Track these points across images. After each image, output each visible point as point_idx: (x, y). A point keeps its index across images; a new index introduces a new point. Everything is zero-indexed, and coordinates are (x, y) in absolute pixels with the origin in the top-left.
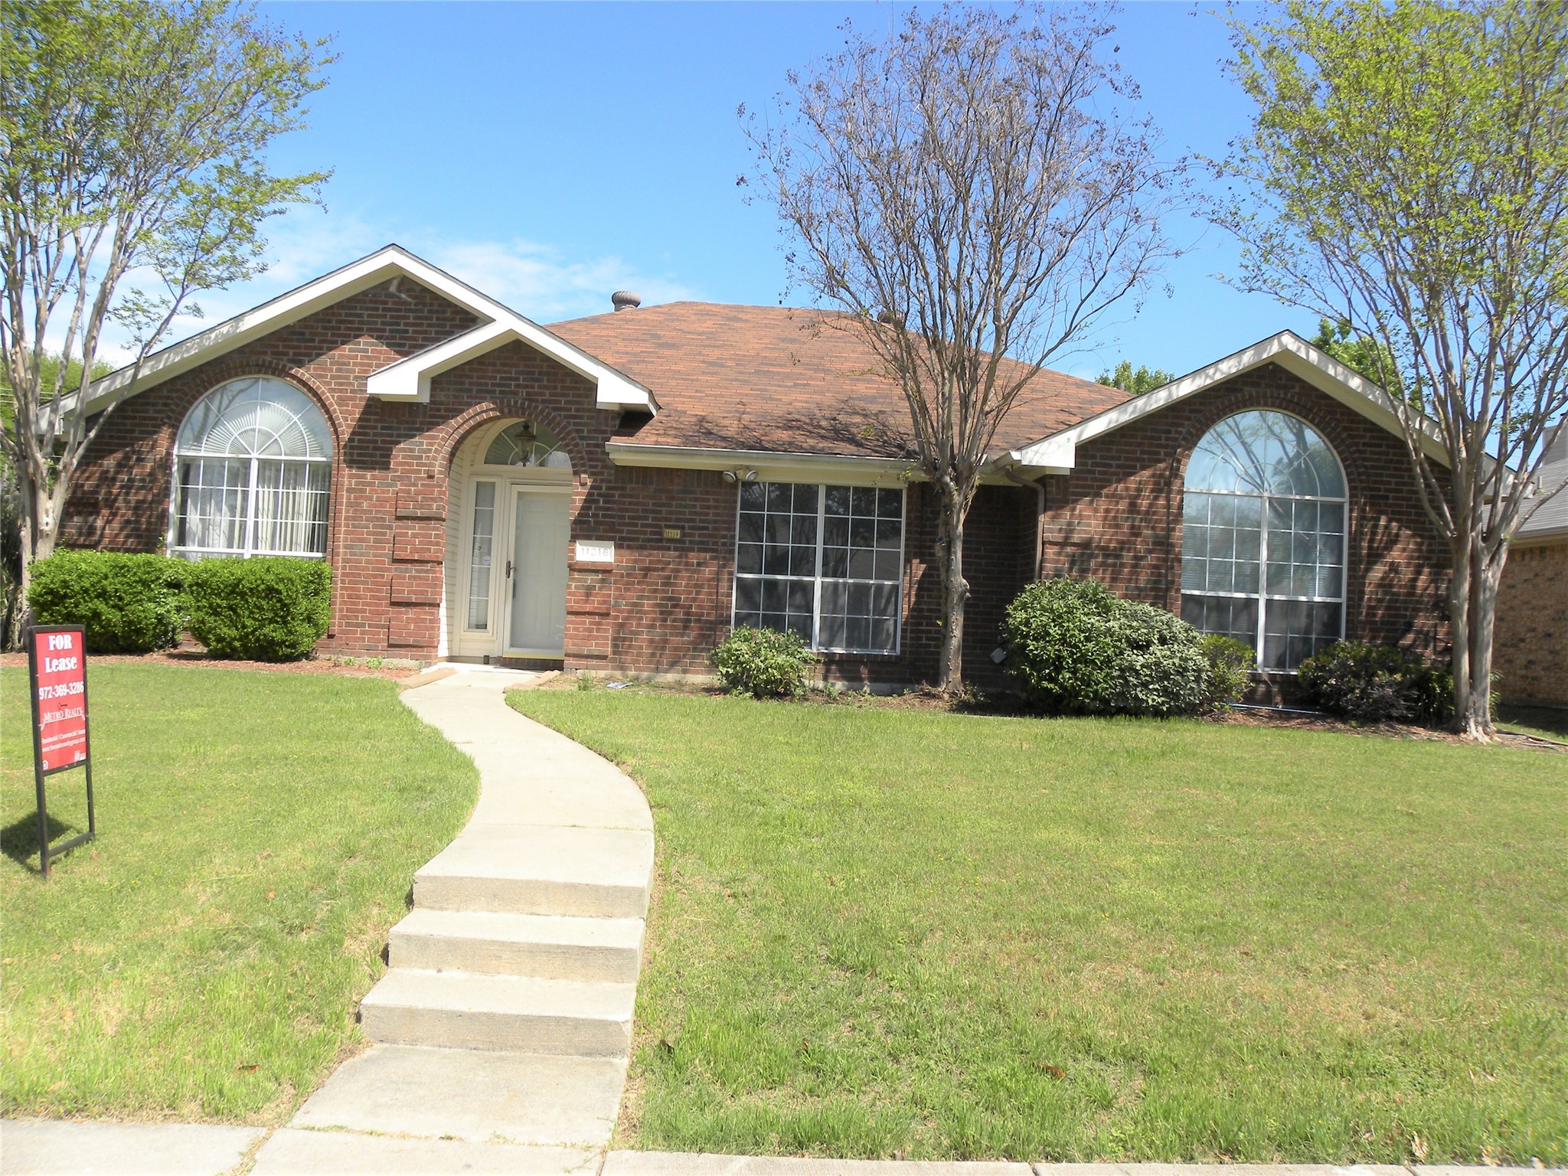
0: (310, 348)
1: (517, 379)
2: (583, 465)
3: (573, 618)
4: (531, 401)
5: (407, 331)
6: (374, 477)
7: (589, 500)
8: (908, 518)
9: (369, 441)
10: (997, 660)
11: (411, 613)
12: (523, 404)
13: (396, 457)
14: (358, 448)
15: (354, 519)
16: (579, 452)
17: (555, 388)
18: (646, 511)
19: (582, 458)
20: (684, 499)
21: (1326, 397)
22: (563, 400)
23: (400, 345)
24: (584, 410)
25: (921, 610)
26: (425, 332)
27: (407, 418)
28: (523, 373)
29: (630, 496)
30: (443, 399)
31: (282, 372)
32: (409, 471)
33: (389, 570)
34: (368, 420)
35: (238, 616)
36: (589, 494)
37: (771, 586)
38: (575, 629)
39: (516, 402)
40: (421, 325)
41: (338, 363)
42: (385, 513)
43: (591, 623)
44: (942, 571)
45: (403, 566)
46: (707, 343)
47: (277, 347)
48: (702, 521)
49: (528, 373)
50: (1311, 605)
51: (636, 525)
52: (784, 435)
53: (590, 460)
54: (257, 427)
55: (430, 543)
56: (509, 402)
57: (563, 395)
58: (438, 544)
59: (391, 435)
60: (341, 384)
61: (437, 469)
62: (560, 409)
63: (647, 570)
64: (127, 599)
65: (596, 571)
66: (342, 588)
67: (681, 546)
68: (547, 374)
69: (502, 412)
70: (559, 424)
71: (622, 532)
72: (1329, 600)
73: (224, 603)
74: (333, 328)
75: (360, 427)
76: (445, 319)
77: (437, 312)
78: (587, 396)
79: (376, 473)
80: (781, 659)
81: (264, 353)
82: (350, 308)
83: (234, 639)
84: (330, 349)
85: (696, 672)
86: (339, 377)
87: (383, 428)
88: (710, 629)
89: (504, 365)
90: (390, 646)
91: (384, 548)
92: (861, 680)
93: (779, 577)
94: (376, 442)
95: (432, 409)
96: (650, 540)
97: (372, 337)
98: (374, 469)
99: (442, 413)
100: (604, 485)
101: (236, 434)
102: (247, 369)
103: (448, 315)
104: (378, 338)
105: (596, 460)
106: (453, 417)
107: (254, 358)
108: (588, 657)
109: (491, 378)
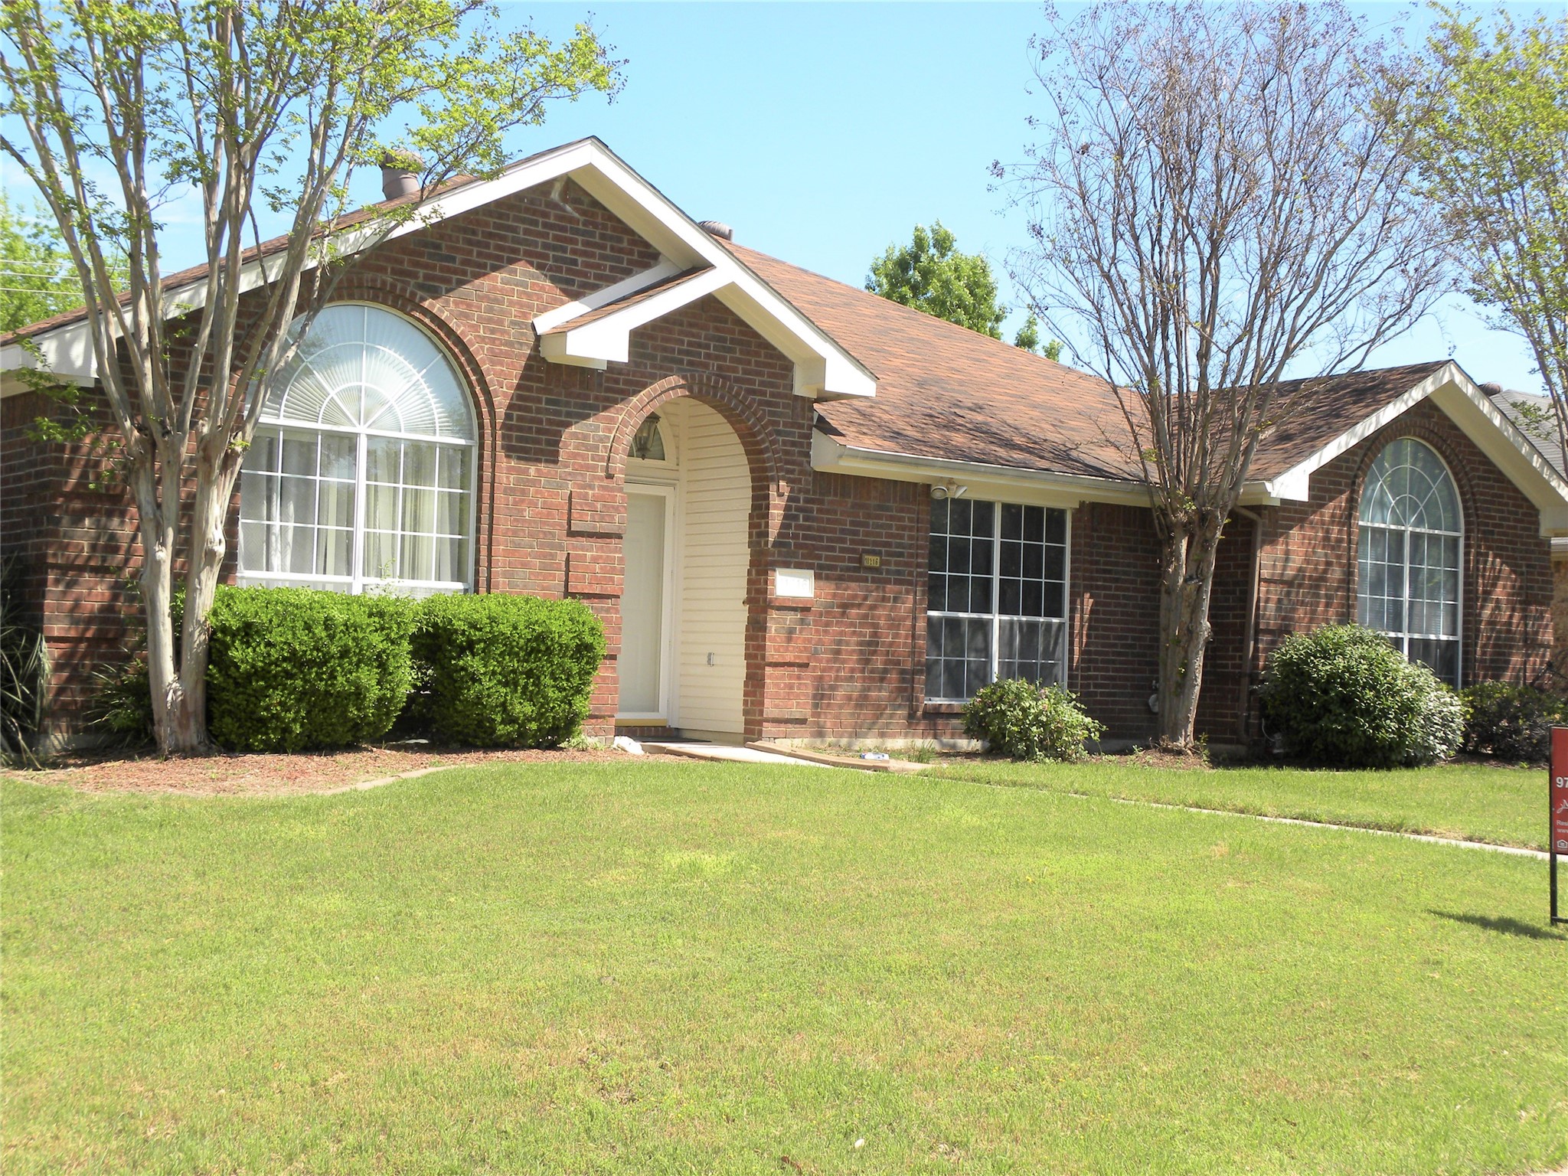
0: (449, 270)
1: (708, 347)
2: (783, 469)
3: (773, 670)
4: (724, 378)
5: (575, 262)
6: (539, 473)
7: (788, 516)
8: (1072, 544)
9: (532, 420)
10: (1153, 708)
12: (717, 382)
13: (566, 446)
14: (520, 429)
17: (749, 362)
18: (843, 531)
19: (781, 460)
20: (879, 517)
21: (1455, 427)
22: (758, 379)
23: (571, 282)
24: (779, 395)
25: (1089, 653)
26: (598, 266)
27: (577, 390)
28: (713, 339)
29: (828, 512)
30: (622, 366)
31: (409, 303)
32: (582, 467)
34: (529, 389)
36: (787, 508)
37: (954, 624)
38: (777, 685)
39: (709, 379)
40: (593, 255)
41: (486, 298)
42: (553, 525)
43: (790, 677)
47: (402, 262)
48: (899, 545)
49: (720, 339)
50: (1438, 641)
51: (833, 549)
53: (787, 462)
54: (364, 384)
55: (613, 570)
56: (701, 377)
57: (757, 373)
58: (622, 572)
59: (557, 413)
60: (493, 331)
61: (617, 465)
62: (754, 392)
63: (845, 606)
65: (794, 609)
67: (879, 577)
68: (740, 342)
69: (690, 390)
70: (754, 414)
71: (819, 557)
72: (1451, 638)
74: (478, 244)
75: (520, 397)
76: (621, 250)
77: (611, 238)
78: (784, 377)
79: (542, 466)
81: (383, 269)
82: (500, 216)
84: (477, 276)
85: (893, 736)
86: (490, 320)
87: (548, 402)
88: (907, 681)
89: (691, 325)
91: (555, 577)
93: (961, 615)
94: (540, 421)
95: (608, 380)
96: (848, 569)
97: (531, 264)
98: (539, 461)
99: (621, 386)
100: (802, 496)
101: (332, 394)
102: (356, 292)
103: (625, 245)
104: (540, 267)
105: (793, 463)
106: (635, 393)
107: (368, 275)
108: (787, 721)
109: (677, 341)
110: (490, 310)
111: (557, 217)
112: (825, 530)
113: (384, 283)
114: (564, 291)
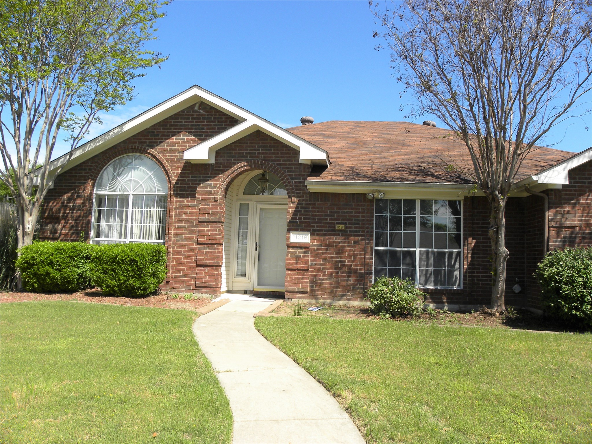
0: (157, 139)
1: (259, 150)
2: (293, 193)
3: (289, 272)
4: (265, 161)
5: (203, 129)
7: (296, 211)
8: (464, 216)
9: (186, 184)
10: (517, 291)
11: (207, 270)
12: (261, 162)
13: (199, 191)
14: (180, 187)
15: (178, 223)
16: (291, 186)
17: (278, 153)
18: (326, 215)
19: (293, 189)
20: (346, 209)
22: (282, 159)
23: (201, 136)
24: (293, 164)
25: (474, 265)
26: (212, 129)
27: (203, 172)
28: (261, 147)
29: (318, 208)
30: (221, 161)
31: (144, 151)
32: (205, 198)
33: (196, 248)
34: (185, 173)
35: (117, 274)
36: (297, 208)
37: (393, 254)
38: (290, 278)
39: (258, 161)
40: (211, 125)
41: (170, 146)
42: (193, 219)
43: (299, 275)
44: (493, 244)
45: (202, 246)
46: (348, 136)
47: (141, 139)
48: (356, 220)
49: (264, 147)
51: (321, 223)
52: (398, 174)
53: (296, 190)
54: (132, 179)
55: (216, 234)
56: (255, 162)
57: (282, 157)
58: (220, 235)
59: (196, 181)
60: (172, 156)
61: (219, 197)
62: (281, 164)
63: (328, 246)
64: (63, 266)
65: (301, 248)
66: (173, 258)
67: (345, 234)
68: (274, 147)
69: (251, 166)
70: (280, 172)
71: (314, 227)
73: (110, 268)
74: (168, 129)
75: (181, 177)
76: (222, 122)
77: (218, 118)
78: (294, 157)
79: (189, 199)
80: (405, 295)
81: (136, 143)
82: (176, 119)
83: (115, 286)
84: (166, 139)
85: (355, 300)
86: (171, 153)
87: (192, 177)
88: (361, 277)
89: (251, 143)
90: (197, 287)
91: (193, 238)
92: (443, 303)
93: (397, 249)
94: (189, 184)
95: (216, 167)
96: (329, 231)
97: (187, 132)
98: (188, 197)
99: (221, 168)
100: (304, 203)
101: (122, 183)
102: (127, 151)
103: (224, 119)
105: (300, 190)
106: (227, 170)
107: (130, 145)
108: (297, 292)
109: (245, 150)
110: (170, 149)
111: (197, 115)
112: (316, 215)
113: (135, 147)
114: (199, 139)
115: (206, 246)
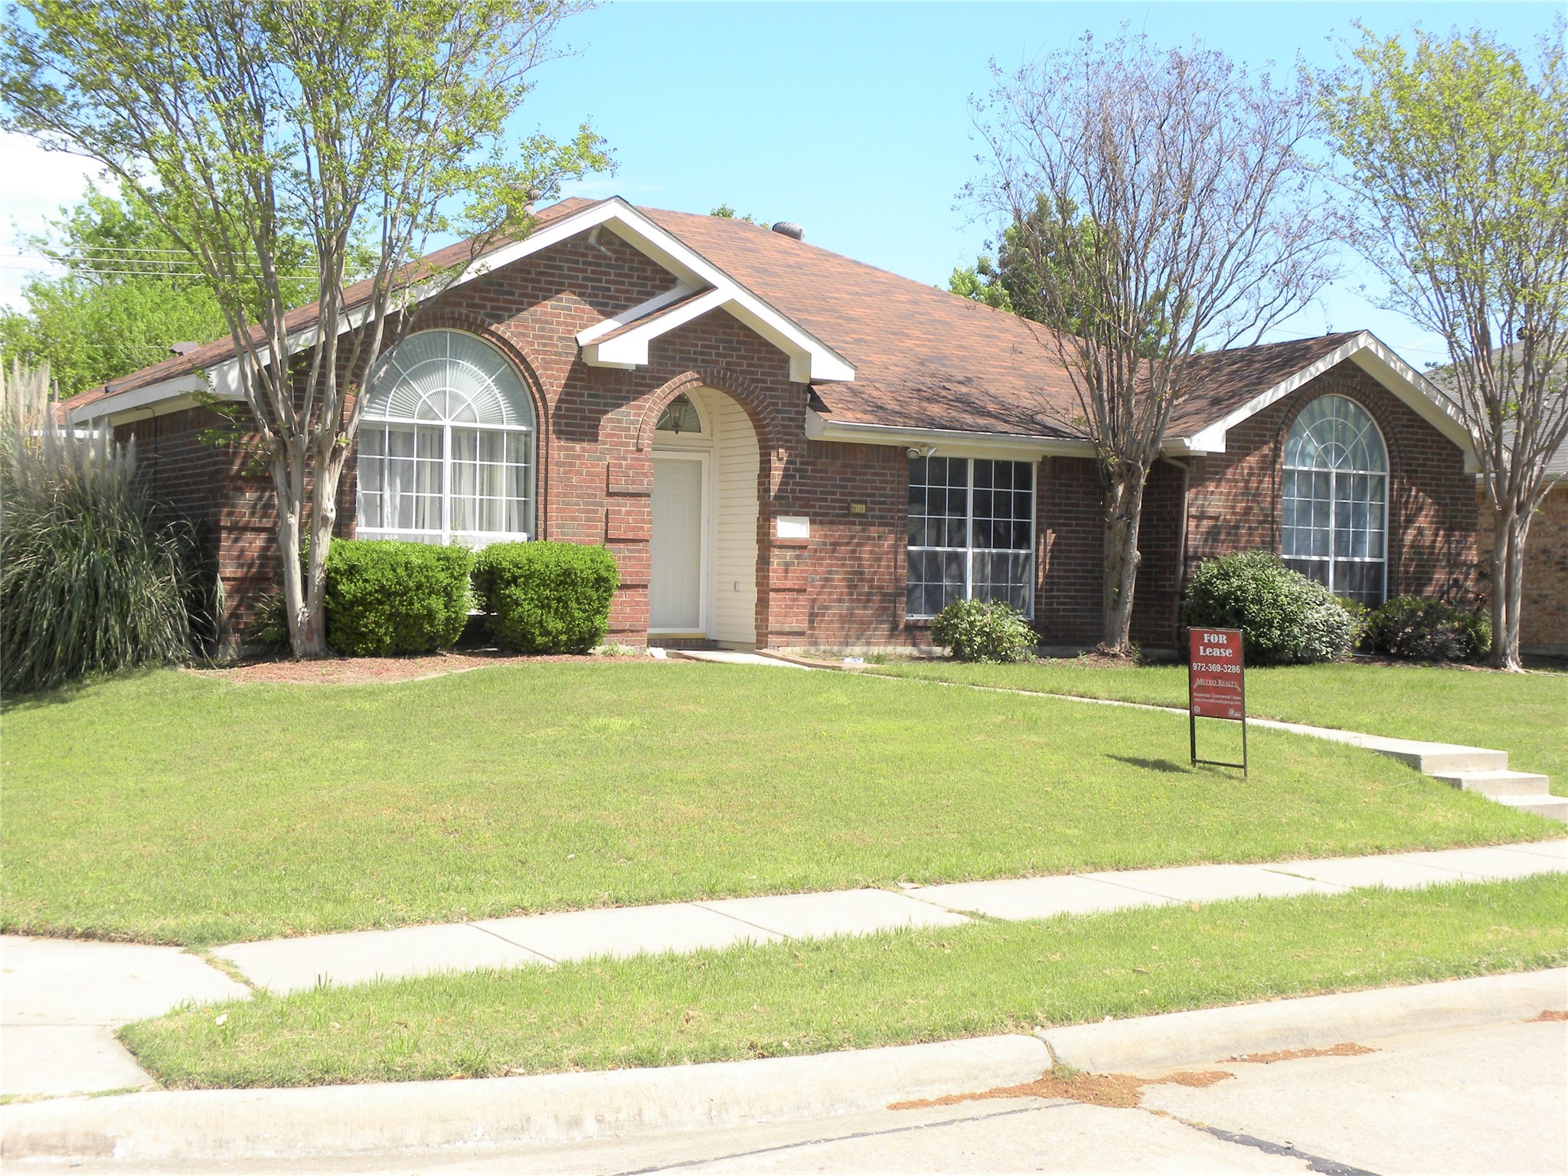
0: (510, 301)
1: (717, 348)
2: (781, 439)
3: (775, 595)
4: (731, 371)
5: (609, 290)
6: (583, 450)
7: (787, 476)
8: (1040, 490)
9: (577, 410)
12: (725, 374)
13: (604, 428)
14: (567, 417)
15: (565, 495)
16: (776, 426)
17: (752, 358)
18: (833, 486)
19: (779, 432)
20: (865, 474)
21: (1378, 385)
22: (760, 370)
23: (606, 305)
24: (777, 382)
25: (1054, 577)
26: (627, 292)
27: (612, 386)
28: (722, 341)
29: (821, 471)
30: (648, 366)
31: (480, 328)
32: (617, 444)
34: (574, 387)
36: (786, 469)
37: (932, 557)
38: (778, 606)
39: (718, 372)
40: (623, 283)
41: (540, 321)
42: (595, 488)
43: (790, 600)
45: (615, 546)
47: (473, 298)
48: (881, 496)
49: (728, 342)
50: (1363, 563)
51: (826, 500)
53: (785, 434)
54: (448, 388)
55: (643, 521)
56: (712, 372)
57: (759, 366)
58: (650, 522)
59: (598, 404)
60: (545, 345)
61: (645, 441)
62: (757, 381)
63: (835, 544)
65: (793, 547)
67: (865, 521)
68: (745, 343)
69: (705, 382)
70: (757, 397)
71: (814, 507)
72: (1375, 560)
74: (532, 281)
75: (567, 394)
76: (646, 278)
77: (638, 269)
78: (782, 368)
79: (585, 445)
81: (460, 304)
82: (550, 259)
84: (532, 305)
85: (877, 644)
86: (542, 337)
87: (589, 396)
88: (890, 601)
89: (703, 332)
91: (596, 527)
93: (938, 549)
94: (583, 411)
95: (637, 377)
96: (838, 515)
97: (574, 293)
98: (583, 440)
99: (648, 381)
100: (798, 460)
101: (424, 397)
102: (440, 322)
103: (649, 273)
104: (581, 295)
105: (790, 434)
106: (658, 386)
107: (448, 310)
108: (788, 634)
109: (692, 345)
110: (542, 329)
111: (594, 256)
112: (818, 485)
113: (460, 314)
114: (602, 313)
115: (622, 546)
